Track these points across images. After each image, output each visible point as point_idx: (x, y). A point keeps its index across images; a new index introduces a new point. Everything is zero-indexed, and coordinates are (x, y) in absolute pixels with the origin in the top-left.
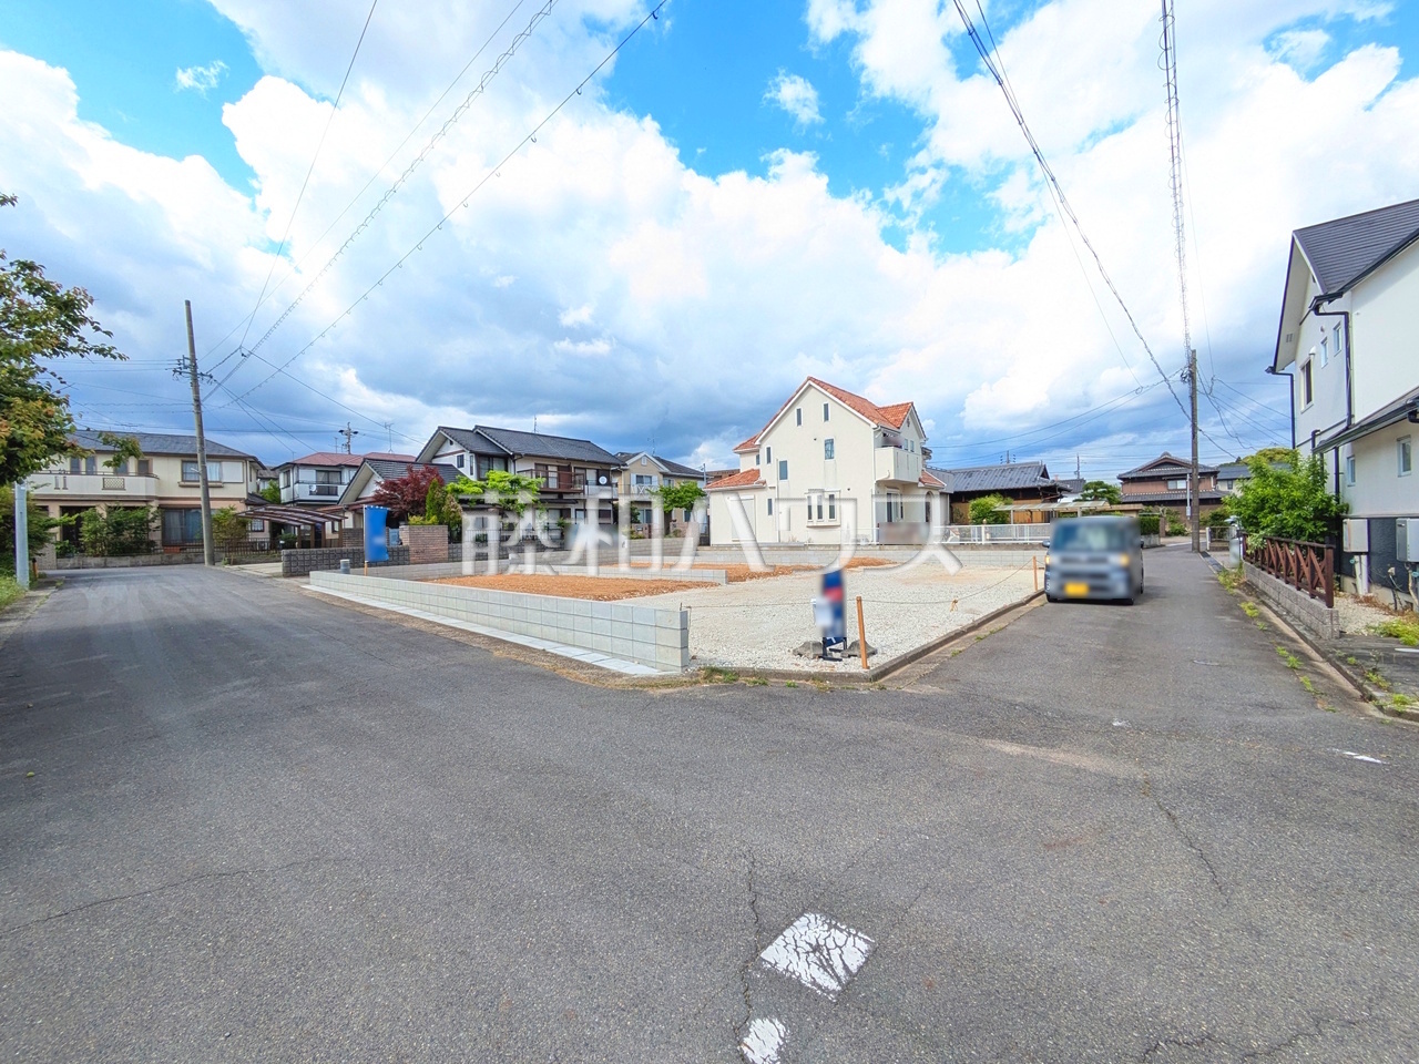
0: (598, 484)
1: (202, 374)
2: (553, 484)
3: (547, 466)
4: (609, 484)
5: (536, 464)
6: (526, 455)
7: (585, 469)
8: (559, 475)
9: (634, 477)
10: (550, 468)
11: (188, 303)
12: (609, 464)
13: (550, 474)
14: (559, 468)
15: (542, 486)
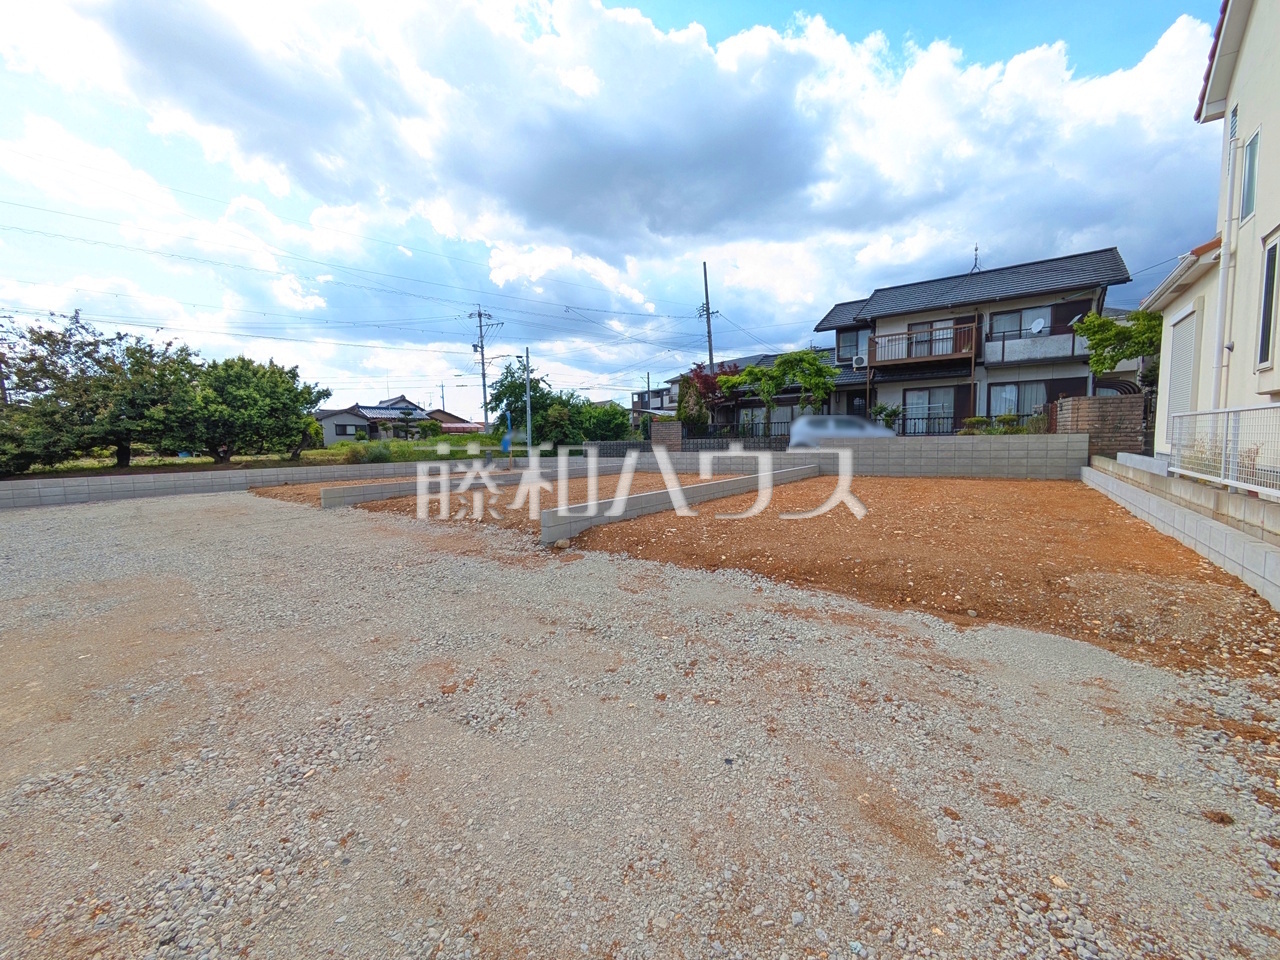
2: (943, 349)
3: (931, 323)
5: (909, 325)
6: (876, 318)
8: (956, 334)
11: (705, 263)
14: (958, 321)
15: (920, 354)
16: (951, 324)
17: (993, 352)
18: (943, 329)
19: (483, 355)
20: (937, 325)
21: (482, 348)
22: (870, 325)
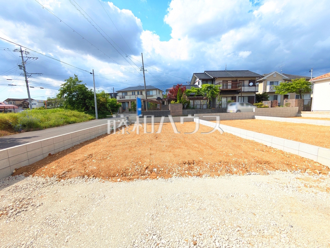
0: (249, 86)
1: (145, 70)
2: (229, 87)
3: (227, 81)
4: (254, 85)
5: (223, 81)
6: (219, 78)
7: (244, 80)
8: (232, 84)
9: (269, 83)
10: (228, 82)
11: (142, 53)
12: (255, 77)
13: (229, 84)
15: (225, 88)
16: (231, 81)
18: (230, 83)
19: (25, 71)
21: (24, 68)
22: (213, 80)
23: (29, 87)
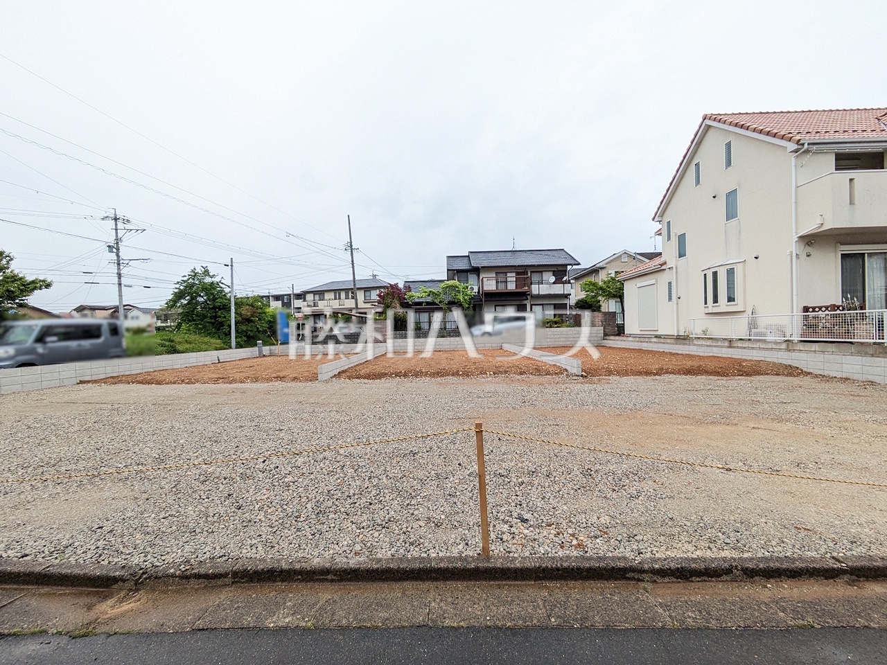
1: (354, 248)
3: (506, 273)
5: (496, 273)
8: (517, 279)
11: (348, 216)
14: (518, 274)
15: (502, 288)
16: (514, 274)
17: (535, 289)
18: (511, 277)
19: (118, 256)
20: (509, 275)
21: (118, 249)
22: (476, 271)
23: (122, 285)
